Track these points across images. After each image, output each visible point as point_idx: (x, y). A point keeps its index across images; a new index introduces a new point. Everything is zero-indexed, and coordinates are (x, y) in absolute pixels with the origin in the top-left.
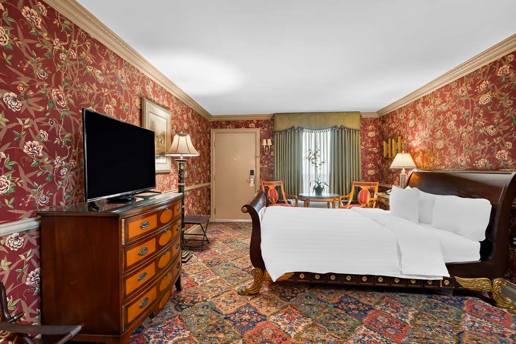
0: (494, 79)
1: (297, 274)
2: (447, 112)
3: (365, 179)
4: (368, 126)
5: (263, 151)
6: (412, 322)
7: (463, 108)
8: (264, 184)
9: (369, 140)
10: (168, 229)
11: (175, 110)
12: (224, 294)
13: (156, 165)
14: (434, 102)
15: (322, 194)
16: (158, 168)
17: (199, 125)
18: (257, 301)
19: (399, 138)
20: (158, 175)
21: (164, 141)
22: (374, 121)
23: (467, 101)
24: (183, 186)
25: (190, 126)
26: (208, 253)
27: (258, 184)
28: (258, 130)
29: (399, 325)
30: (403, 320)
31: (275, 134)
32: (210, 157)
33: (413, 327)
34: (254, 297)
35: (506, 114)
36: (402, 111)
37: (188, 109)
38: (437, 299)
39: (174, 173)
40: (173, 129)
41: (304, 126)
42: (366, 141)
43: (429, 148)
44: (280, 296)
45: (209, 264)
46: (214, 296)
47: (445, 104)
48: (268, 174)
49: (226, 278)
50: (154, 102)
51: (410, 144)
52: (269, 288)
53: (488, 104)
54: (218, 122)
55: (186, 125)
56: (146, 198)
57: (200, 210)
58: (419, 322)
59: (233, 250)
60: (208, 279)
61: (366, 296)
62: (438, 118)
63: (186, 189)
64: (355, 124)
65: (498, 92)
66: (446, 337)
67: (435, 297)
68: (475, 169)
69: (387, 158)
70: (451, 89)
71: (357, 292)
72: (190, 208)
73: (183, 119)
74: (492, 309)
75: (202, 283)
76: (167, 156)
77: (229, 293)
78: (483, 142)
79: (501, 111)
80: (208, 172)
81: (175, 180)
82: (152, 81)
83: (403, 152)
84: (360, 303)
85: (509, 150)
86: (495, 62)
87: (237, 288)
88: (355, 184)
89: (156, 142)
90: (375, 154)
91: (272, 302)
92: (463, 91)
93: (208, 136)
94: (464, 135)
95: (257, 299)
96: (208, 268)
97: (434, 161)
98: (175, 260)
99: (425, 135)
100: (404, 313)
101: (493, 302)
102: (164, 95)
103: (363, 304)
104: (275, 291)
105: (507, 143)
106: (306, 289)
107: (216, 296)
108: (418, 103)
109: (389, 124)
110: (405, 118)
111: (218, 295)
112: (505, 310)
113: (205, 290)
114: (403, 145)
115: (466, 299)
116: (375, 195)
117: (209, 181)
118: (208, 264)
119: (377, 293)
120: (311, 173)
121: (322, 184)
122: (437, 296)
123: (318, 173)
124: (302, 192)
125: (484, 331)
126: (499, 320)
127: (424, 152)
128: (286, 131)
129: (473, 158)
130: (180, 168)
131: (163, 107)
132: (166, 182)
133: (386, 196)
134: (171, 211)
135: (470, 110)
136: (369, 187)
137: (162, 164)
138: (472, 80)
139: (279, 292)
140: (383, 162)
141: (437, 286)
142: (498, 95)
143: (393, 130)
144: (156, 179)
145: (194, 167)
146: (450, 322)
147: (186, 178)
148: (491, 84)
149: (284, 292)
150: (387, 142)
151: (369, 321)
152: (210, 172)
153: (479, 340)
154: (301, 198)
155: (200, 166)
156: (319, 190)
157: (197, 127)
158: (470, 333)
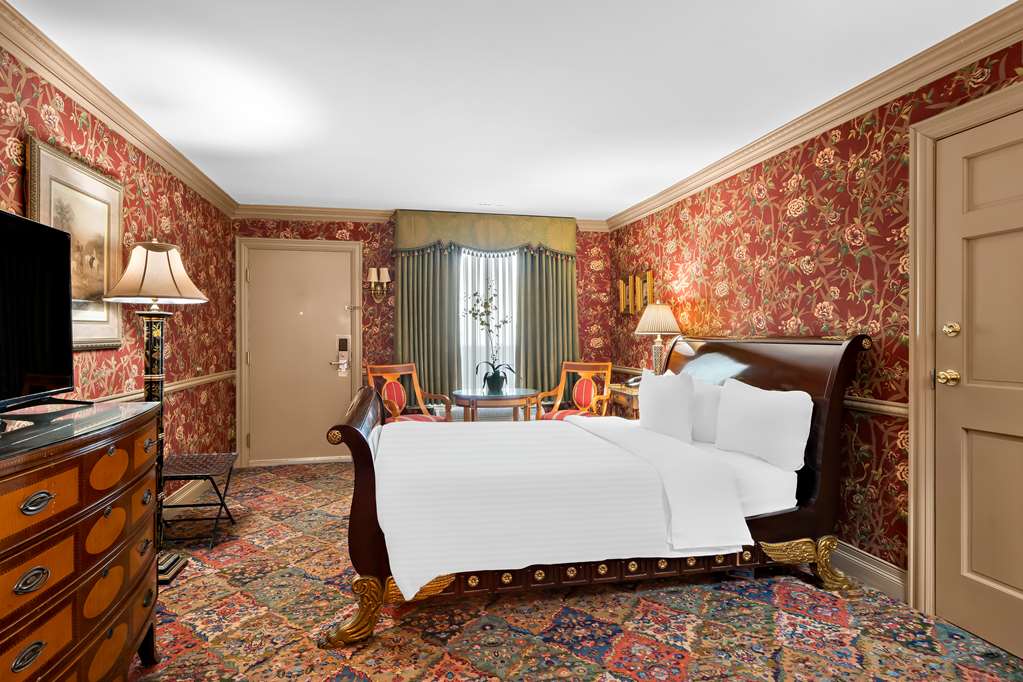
0: (811, 172)
1: (462, 577)
2: (733, 227)
3: (586, 357)
4: (590, 248)
5: (369, 295)
6: (696, 644)
7: (761, 221)
8: (372, 370)
9: (593, 278)
10: (113, 506)
11: (132, 182)
12: (282, 653)
13: (75, 327)
14: (712, 208)
15: (503, 389)
16: (80, 334)
17: (205, 227)
18: (368, 658)
19: (649, 274)
20: (80, 355)
21: (102, 261)
22: (602, 239)
23: (767, 209)
24: (159, 383)
25: (180, 228)
26: (232, 548)
27: (359, 371)
28: (358, 247)
29: (673, 657)
30: (679, 644)
31: (397, 257)
32: (234, 306)
33: (697, 656)
34: (359, 650)
35: (830, 237)
36: (653, 221)
37: (172, 183)
38: (730, 590)
39: (133, 347)
40: (126, 230)
41: (461, 243)
42: (586, 278)
43: (703, 296)
44: (425, 636)
45: (237, 579)
46: (254, 663)
47: (730, 212)
48: (381, 348)
49: (283, 610)
50: (67, 152)
51: (669, 287)
52: (395, 618)
53: (801, 217)
54: (255, 223)
55: (166, 224)
56: (40, 421)
57: (207, 440)
58: (707, 643)
59: (300, 534)
60: (235, 620)
61: (604, 605)
62: (719, 238)
63: (167, 388)
64: (566, 244)
65: (816, 196)
66: (755, 666)
67: (727, 585)
68: (780, 336)
69: (626, 315)
70: (739, 185)
71: (588, 599)
72: (179, 437)
73: (157, 206)
74: (818, 595)
75: (218, 633)
76: (108, 303)
77: (295, 647)
78: (794, 286)
79: (821, 232)
80: (230, 344)
81: (135, 367)
82: (62, 95)
83: (658, 302)
84: (594, 622)
85: (835, 302)
86: (813, 141)
87: (315, 631)
88: (567, 367)
89: (73, 265)
90: (603, 305)
91: (406, 654)
92: (760, 190)
93: (230, 254)
94: (762, 272)
95: (369, 652)
96: (233, 590)
97: (711, 321)
98: (136, 588)
99: (695, 270)
100: (679, 628)
101: (817, 581)
102: (98, 138)
103: (602, 624)
104: (409, 623)
105: (832, 288)
106: (482, 608)
107: (258, 663)
108: (683, 208)
109: (629, 247)
110: (659, 235)
111: (265, 660)
112: (836, 593)
113: (226, 653)
114: (655, 289)
115: (775, 582)
116: (605, 389)
117: (232, 366)
118: (233, 579)
119: (626, 594)
120: (478, 344)
121: (500, 369)
122: (730, 583)
123: (494, 345)
124: (460, 388)
125: (812, 641)
126: (830, 614)
127: (694, 303)
128: (423, 251)
129: (778, 315)
130: (150, 336)
131: (97, 168)
132: (106, 372)
133: (629, 392)
134: (125, 453)
135: (772, 226)
136: (593, 373)
137: (90, 324)
138: (774, 170)
139: (418, 626)
140: (619, 321)
141: (732, 563)
142: (816, 202)
143: (637, 258)
144: (75, 364)
145: (188, 331)
146: (757, 632)
147: (168, 361)
148: (806, 179)
149: (432, 625)
150: (627, 282)
151: (617, 660)
152: (234, 344)
153: (807, 660)
154: (459, 401)
155: (206, 331)
156: (494, 382)
157: (198, 232)
158: (792, 648)
